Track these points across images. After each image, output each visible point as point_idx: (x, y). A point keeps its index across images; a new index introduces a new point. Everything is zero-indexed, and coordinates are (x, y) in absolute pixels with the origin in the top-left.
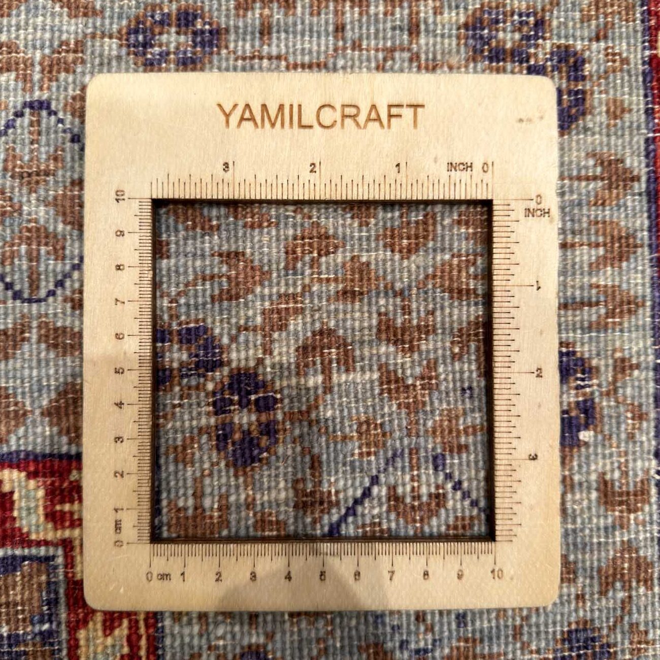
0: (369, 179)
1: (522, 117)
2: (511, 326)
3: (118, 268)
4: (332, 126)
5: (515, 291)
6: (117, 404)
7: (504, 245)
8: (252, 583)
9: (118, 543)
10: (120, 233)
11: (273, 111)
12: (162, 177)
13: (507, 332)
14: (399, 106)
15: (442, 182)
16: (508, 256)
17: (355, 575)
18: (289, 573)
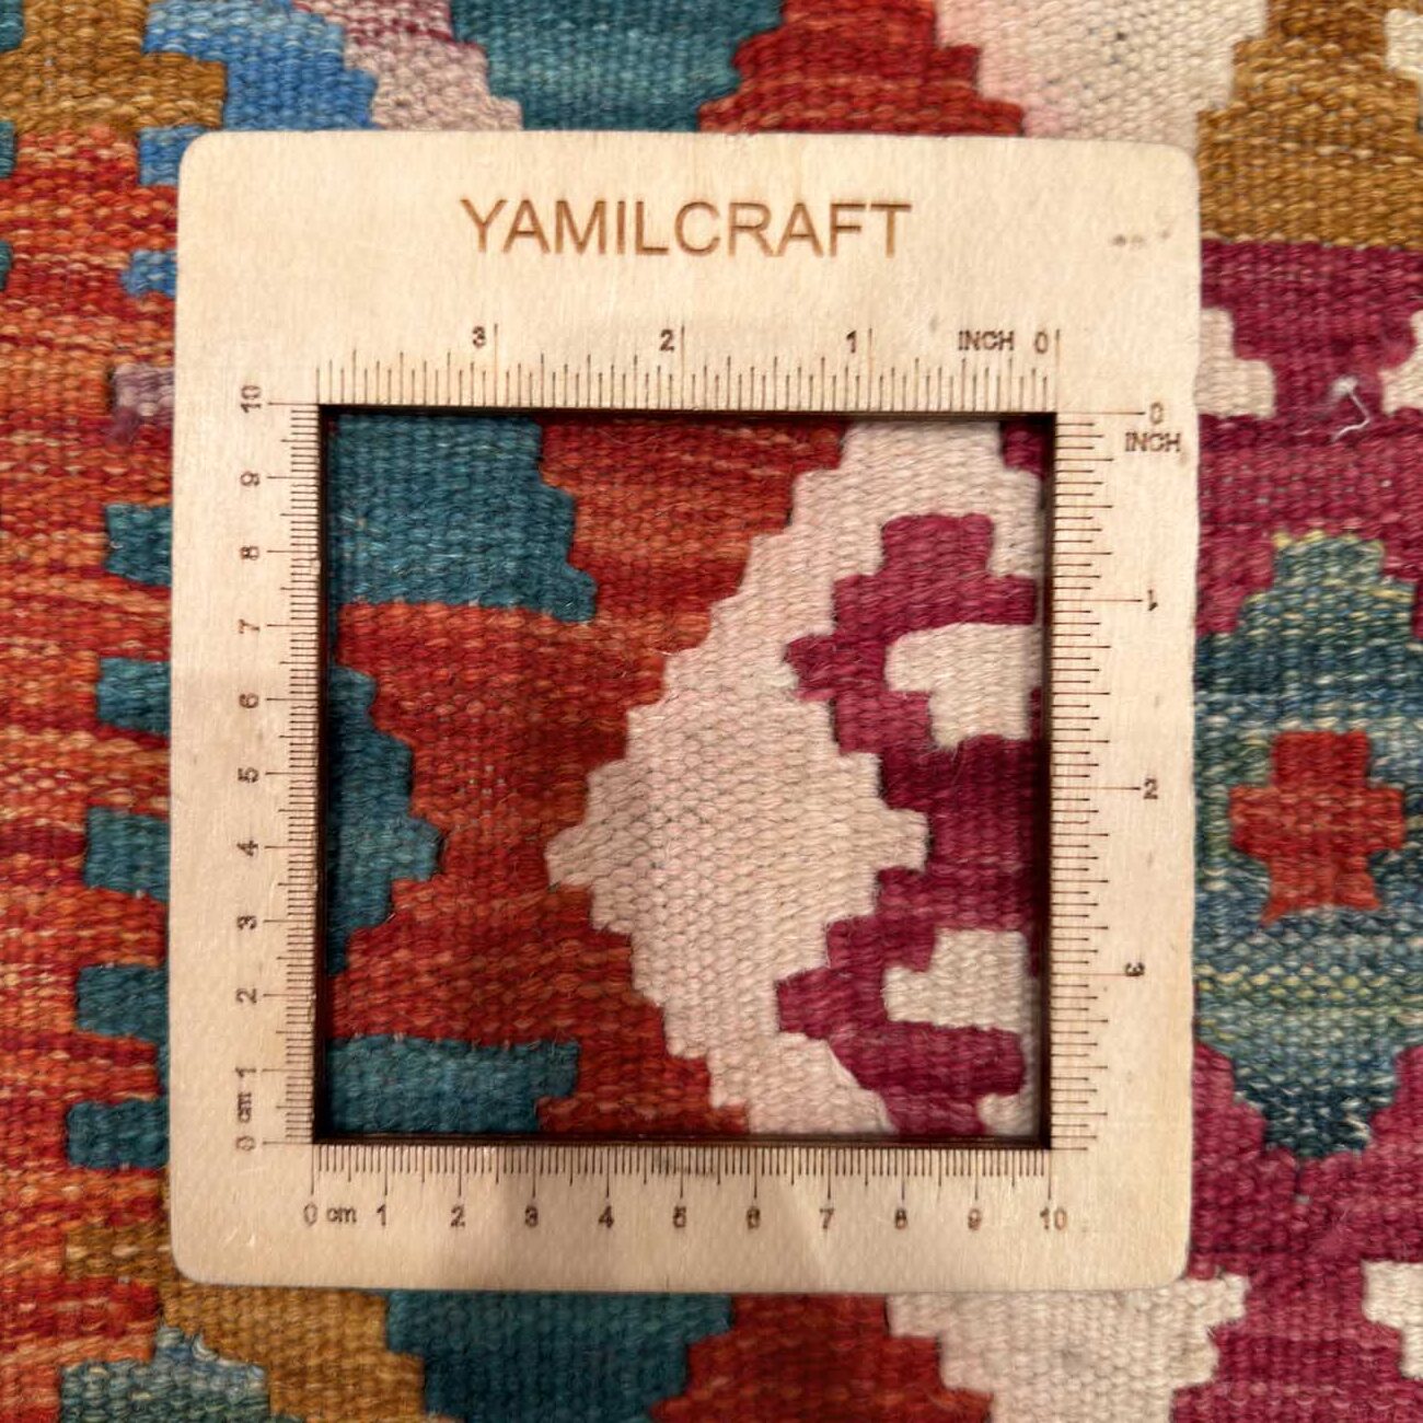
0: (787, 365)
1: (1122, 230)
2: (1091, 688)
3: (247, 553)
4: (709, 249)
5: (1101, 612)
6: (242, 847)
7: (1079, 512)
8: (528, 1231)
9: (244, 1143)
10: (251, 479)
11: (581, 216)
12: (341, 358)
13: (1084, 700)
14: (856, 206)
15: (946, 374)
16: (1087, 535)
17: (750, 1216)
18: (608, 1210)
